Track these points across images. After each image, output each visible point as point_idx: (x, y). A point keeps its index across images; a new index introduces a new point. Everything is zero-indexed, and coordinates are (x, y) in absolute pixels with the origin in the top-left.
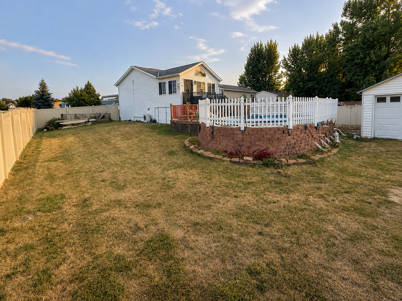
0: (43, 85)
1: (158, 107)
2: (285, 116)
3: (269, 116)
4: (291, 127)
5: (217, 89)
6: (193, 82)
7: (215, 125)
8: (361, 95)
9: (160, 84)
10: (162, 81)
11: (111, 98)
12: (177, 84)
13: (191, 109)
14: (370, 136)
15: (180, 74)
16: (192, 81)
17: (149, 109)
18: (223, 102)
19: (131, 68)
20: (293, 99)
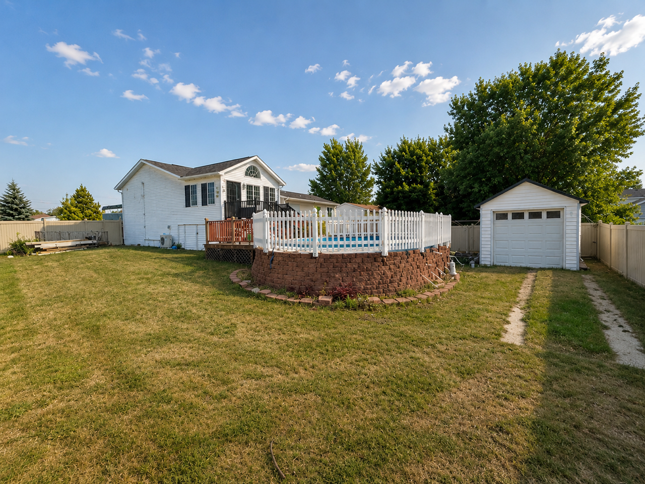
0: (13, 187)
1: (185, 225)
2: (378, 238)
3: (360, 238)
4: (386, 253)
5: (278, 197)
6: (242, 185)
7: (275, 251)
8: (479, 211)
9: (187, 188)
10: (191, 183)
11: (115, 210)
12: (215, 188)
13: (238, 228)
14: (488, 263)
15: (221, 173)
16: (239, 184)
17: (169, 227)
18: (288, 215)
19: (140, 162)
20: (387, 213)
